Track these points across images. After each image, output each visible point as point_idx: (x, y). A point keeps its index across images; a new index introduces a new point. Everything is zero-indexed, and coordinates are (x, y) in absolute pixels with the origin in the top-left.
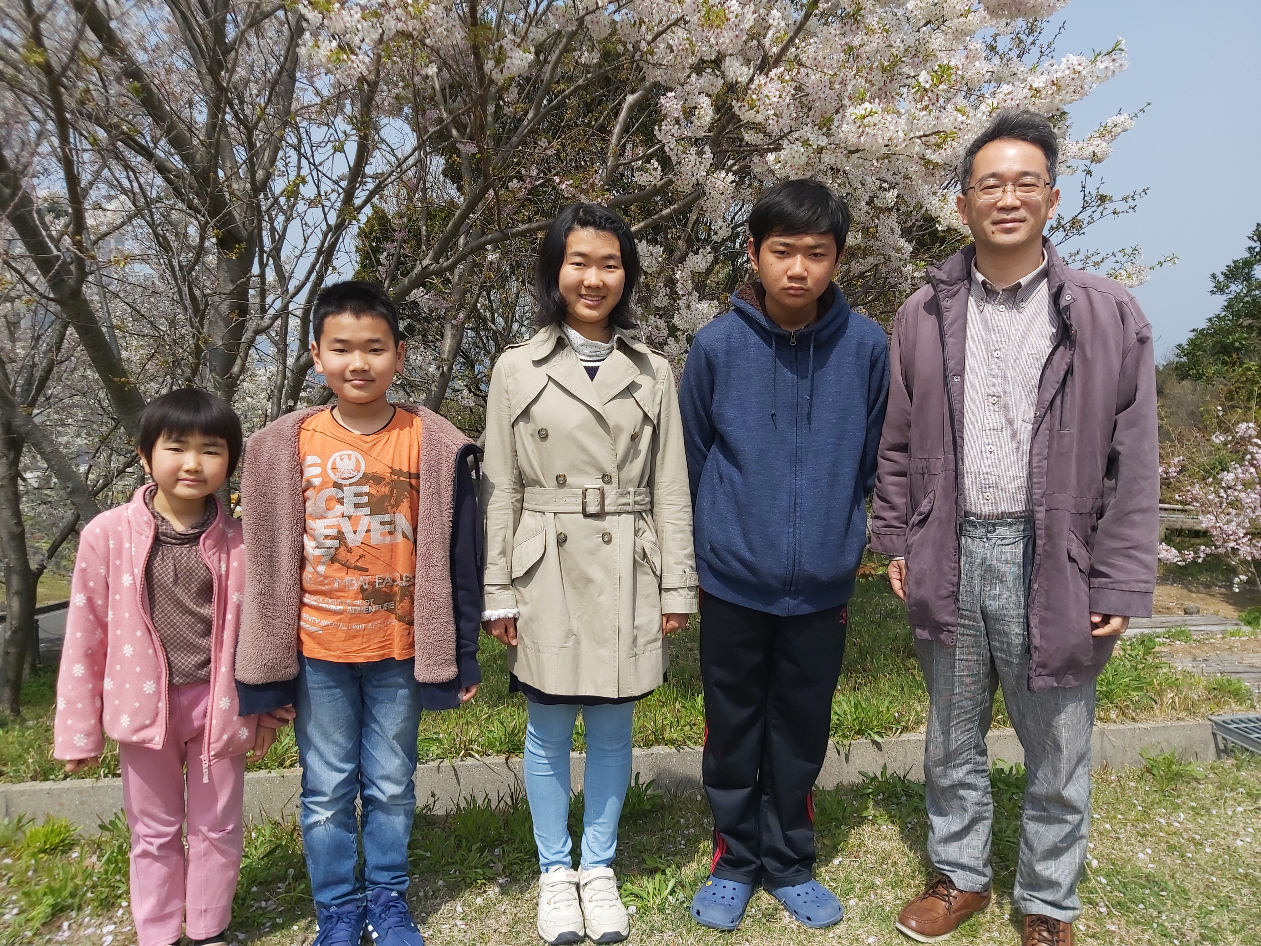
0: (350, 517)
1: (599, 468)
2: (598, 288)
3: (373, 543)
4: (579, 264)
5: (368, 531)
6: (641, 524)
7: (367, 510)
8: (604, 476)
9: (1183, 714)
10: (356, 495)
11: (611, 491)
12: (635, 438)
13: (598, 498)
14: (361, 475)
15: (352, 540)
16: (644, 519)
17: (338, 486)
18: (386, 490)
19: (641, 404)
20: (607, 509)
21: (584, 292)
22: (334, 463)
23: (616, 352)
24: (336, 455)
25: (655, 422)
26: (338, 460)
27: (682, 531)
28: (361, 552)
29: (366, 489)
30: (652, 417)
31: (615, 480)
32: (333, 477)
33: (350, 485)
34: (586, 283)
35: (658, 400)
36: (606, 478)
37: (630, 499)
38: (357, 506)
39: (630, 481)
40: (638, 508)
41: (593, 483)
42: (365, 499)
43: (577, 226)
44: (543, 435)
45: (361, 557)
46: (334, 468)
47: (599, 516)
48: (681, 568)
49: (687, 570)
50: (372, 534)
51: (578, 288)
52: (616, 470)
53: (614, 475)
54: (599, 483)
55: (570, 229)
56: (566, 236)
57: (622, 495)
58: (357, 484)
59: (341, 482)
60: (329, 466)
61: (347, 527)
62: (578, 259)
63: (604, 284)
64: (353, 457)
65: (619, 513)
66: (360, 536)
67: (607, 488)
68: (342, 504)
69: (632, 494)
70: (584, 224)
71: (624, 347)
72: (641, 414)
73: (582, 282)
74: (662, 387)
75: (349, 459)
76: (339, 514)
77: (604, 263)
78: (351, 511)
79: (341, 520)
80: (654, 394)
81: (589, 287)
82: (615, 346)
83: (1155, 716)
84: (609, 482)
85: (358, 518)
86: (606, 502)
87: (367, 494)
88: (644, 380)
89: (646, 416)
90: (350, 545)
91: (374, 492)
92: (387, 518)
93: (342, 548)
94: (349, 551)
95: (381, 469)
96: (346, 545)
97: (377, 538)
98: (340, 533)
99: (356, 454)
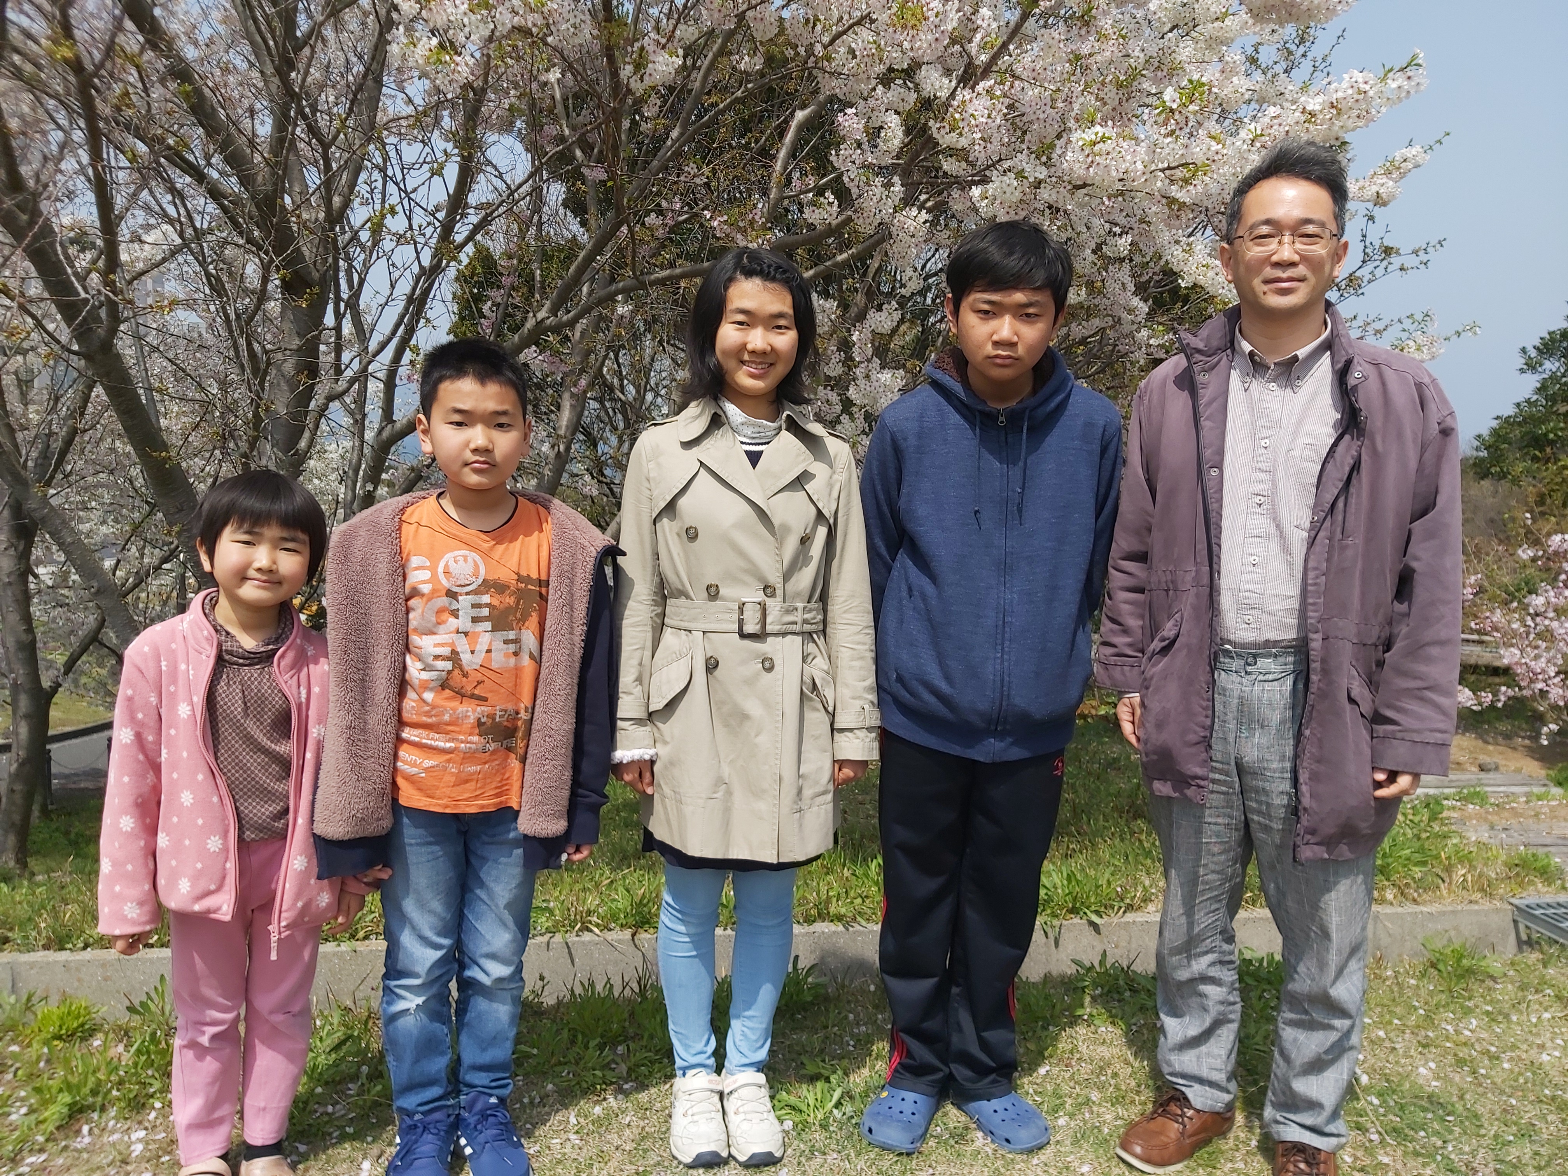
0: (466, 634)
1: (761, 578)
2: (764, 353)
3: (494, 665)
4: (741, 323)
5: (489, 651)
6: (811, 648)
7: (488, 625)
8: (766, 588)
9: (1477, 896)
10: (474, 606)
11: (774, 606)
12: (805, 541)
13: (758, 615)
14: (480, 581)
15: (469, 662)
16: (814, 642)
17: (451, 595)
18: (510, 601)
19: (814, 498)
20: (769, 628)
21: (746, 357)
22: (446, 566)
23: (785, 433)
24: (449, 556)
25: (831, 521)
26: (451, 563)
27: (862, 658)
28: (479, 677)
29: (486, 599)
30: (827, 515)
31: (779, 592)
32: (446, 584)
33: (467, 594)
34: (750, 347)
35: (835, 494)
36: (769, 590)
37: (798, 617)
38: (475, 620)
39: (798, 595)
40: (807, 628)
41: (753, 595)
42: (485, 612)
43: (739, 276)
44: (692, 534)
45: (479, 683)
46: (446, 573)
47: (759, 637)
48: (859, 703)
49: (867, 707)
50: (493, 654)
51: (739, 353)
52: (781, 580)
53: (779, 586)
54: (760, 596)
55: (731, 280)
56: (726, 288)
57: (788, 611)
58: (475, 592)
59: (455, 589)
60: (441, 569)
61: (462, 646)
62: (740, 317)
63: (773, 349)
64: (470, 560)
65: (784, 634)
66: (479, 658)
67: (769, 602)
68: (457, 617)
69: (800, 611)
70: (749, 273)
71: (794, 427)
72: (813, 511)
73: (744, 346)
74: (840, 477)
75: (465, 560)
76: (453, 629)
77: (772, 323)
78: (468, 626)
79: (454, 636)
80: (831, 486)
81: (753, 352)
82: (784, 426)
83: (1441, 897)
84: (773, 595)
85: (477, 635)
86: (769, 620)
87: (487, 605)
88: (818, 468)
89: (820, 513)
90: (466, 668)
91: (496, 602)
92: (512, 635)
93: (456, 671)
94: (465, 675)
95: (506, 575)
96: (461, 668)
97: (501, 658)
98: (454, 653)
99: (474, 556)
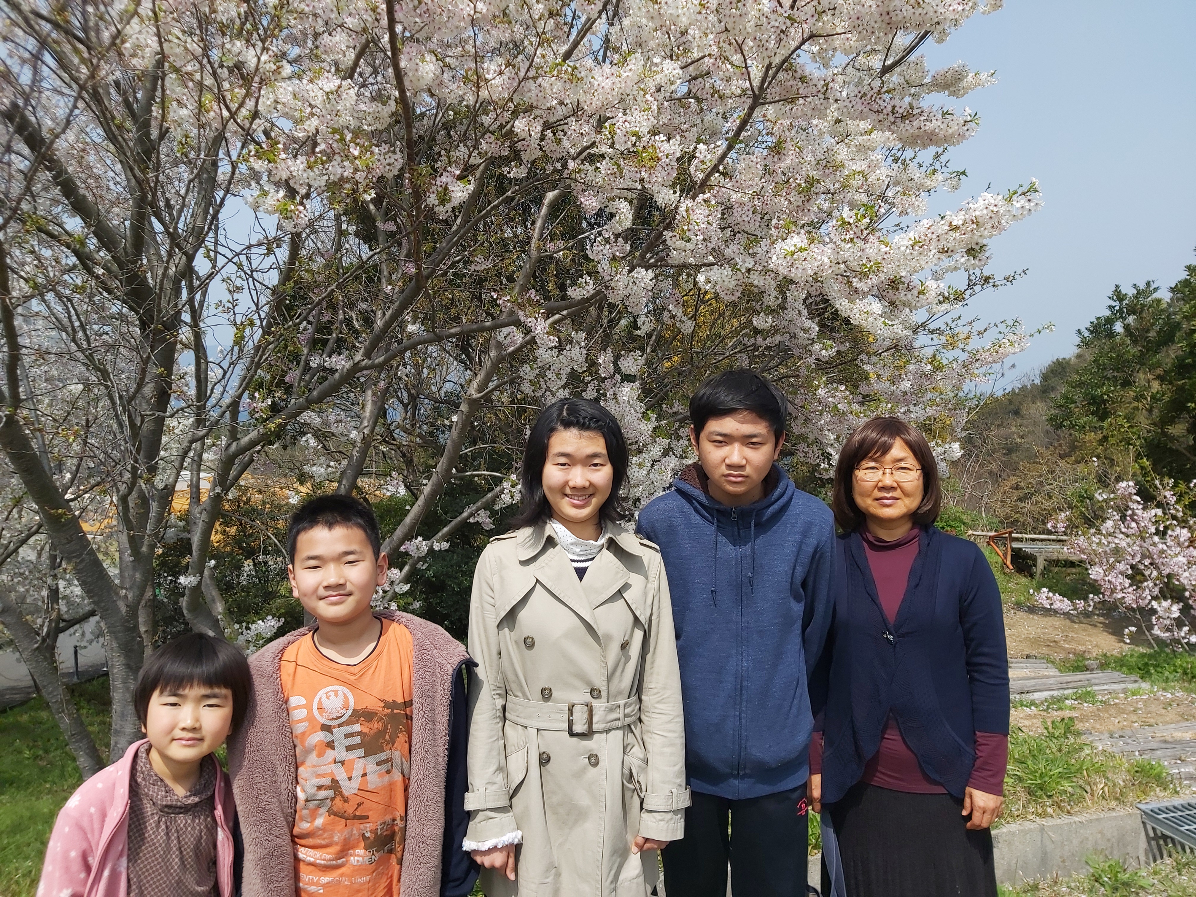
0: (343, 763)
1: (588, 683)
2: (584, 488)
3: (370, 787)
4: (563, 464)
5: (364, 775)
6: (630, 738)
7: (361, 752)
8: (592, 692)
10: (347, 736)
11: (599, 706)
12: (624, 646)
13: (586, 716)
14: (350, 712)
15: (349, 788)
16: (632, 732)
17: (326, 728)
18: (377, 726)
19: (631, 605)
20: (595, 727)
21: (568, 491)
22: (320, 702)
23: (605, 551)
24: (322, 693)
25: (646, 627)
26: (324, 698)
27: (672, 745)
28: (359, 800)
29: (357, 728)
30: (643, 621)
31: (604, 694)
32: (323, 720)
33: (340, 725)
34: (571, 484)
35: (649, 602)
36: (595, 692)
37: (619, 714)
38: (349, 748)
39: (620, 693)
40: (628, 720)
41: (582, 696)
42: (358, 740)
43: (560, 427)
44: (529, 643)
45: (359, 805)
46: (320, 709)
47: (587, 735)
48: (668, 787)
49: (674, 791)
50: (368, 777)
51: (562, 491)
52: (605, 683)
53: (604, 689)
54: (588, 698)
55: (553, 430)
56: (549, 438)
57: (611, 710)
58: (348, 723)
59: (329, 723)
60: (315, 706)
61: (341, 774)
62: (563, 460)
63: (591, 484)
64: (340, 693)
65: (608, 731)
66: (355, 784)
67: (596, 703)
68: (333, 748)
69: (622, 707)
70: (567, 425)
71: (613, 546)
72: (631, 618)
73: (566, 483)
74: (653, 586)
75: (336, 695)
76: (331, 759)
77: (589, 461)
78: (344, 755)
79: (333, 766)
80: (645, 594)
81: (574, 488)
82: (605, 546)
84: (599, 697)
85: (352, 761)
86: (595, 720)
87: (359, 733)
88: (635, 579)
89: (636, 619)
90: (346, 793)
91: (366, 730)
92: (383, 756)
93: (338, 798)
94: (346, 800)
95: (372, 703)
96: (341, 794)
97: (374, 780)
98: (335, 781)
99: (342, 689)
